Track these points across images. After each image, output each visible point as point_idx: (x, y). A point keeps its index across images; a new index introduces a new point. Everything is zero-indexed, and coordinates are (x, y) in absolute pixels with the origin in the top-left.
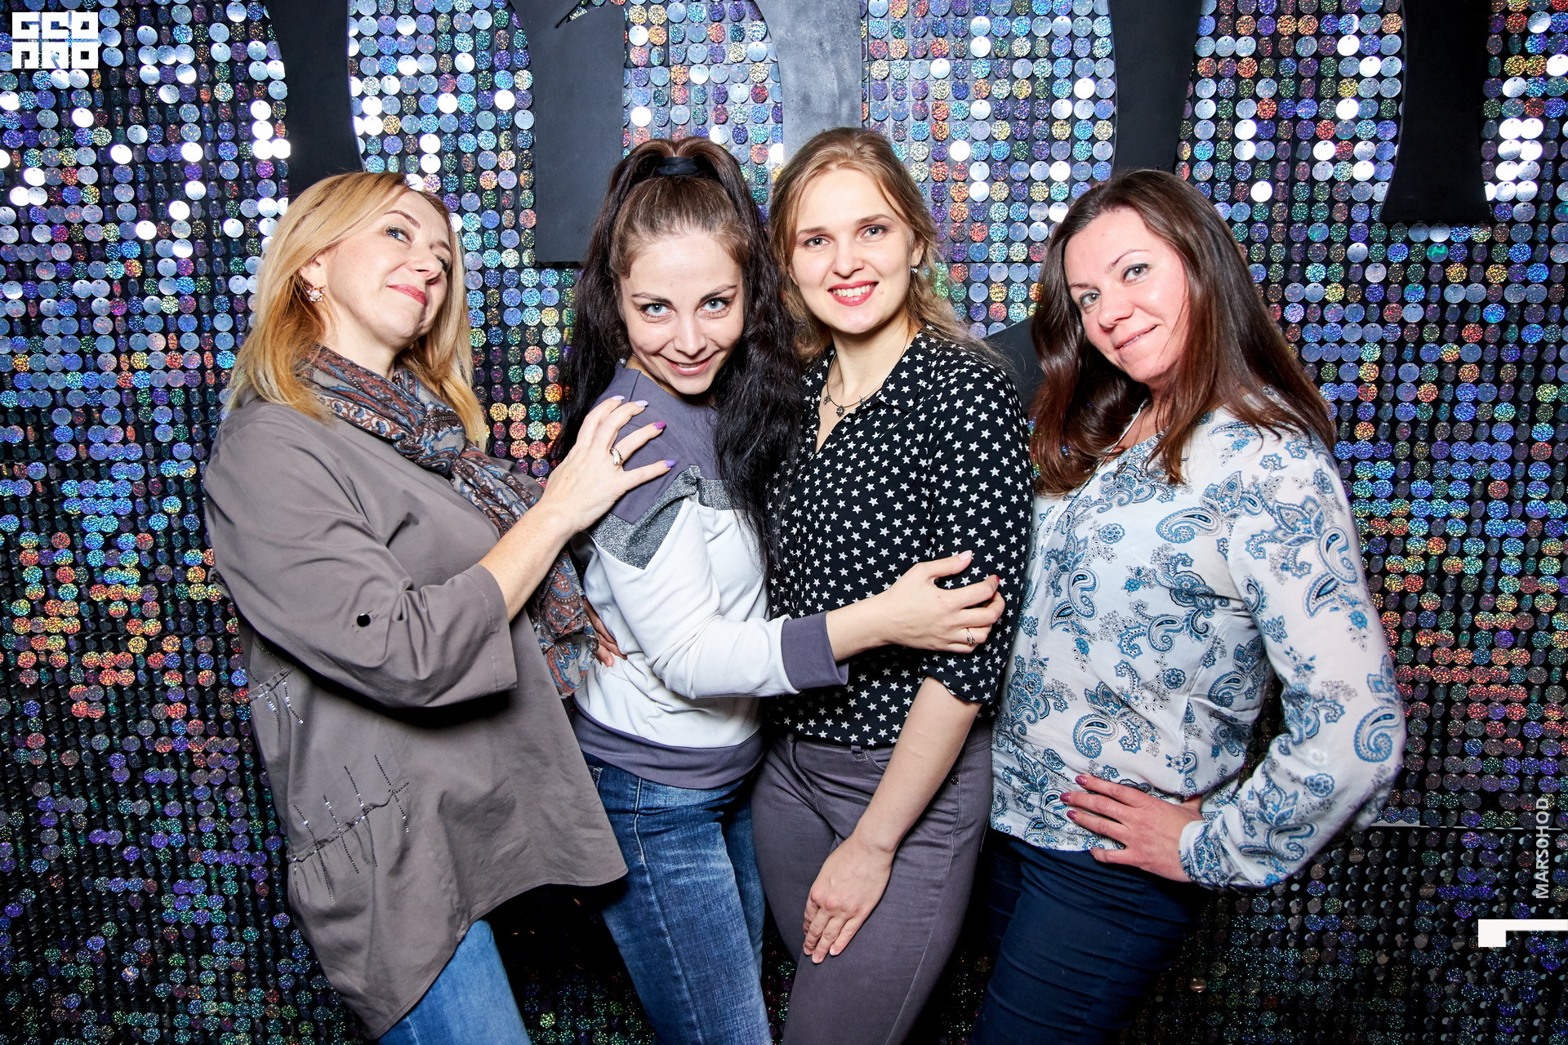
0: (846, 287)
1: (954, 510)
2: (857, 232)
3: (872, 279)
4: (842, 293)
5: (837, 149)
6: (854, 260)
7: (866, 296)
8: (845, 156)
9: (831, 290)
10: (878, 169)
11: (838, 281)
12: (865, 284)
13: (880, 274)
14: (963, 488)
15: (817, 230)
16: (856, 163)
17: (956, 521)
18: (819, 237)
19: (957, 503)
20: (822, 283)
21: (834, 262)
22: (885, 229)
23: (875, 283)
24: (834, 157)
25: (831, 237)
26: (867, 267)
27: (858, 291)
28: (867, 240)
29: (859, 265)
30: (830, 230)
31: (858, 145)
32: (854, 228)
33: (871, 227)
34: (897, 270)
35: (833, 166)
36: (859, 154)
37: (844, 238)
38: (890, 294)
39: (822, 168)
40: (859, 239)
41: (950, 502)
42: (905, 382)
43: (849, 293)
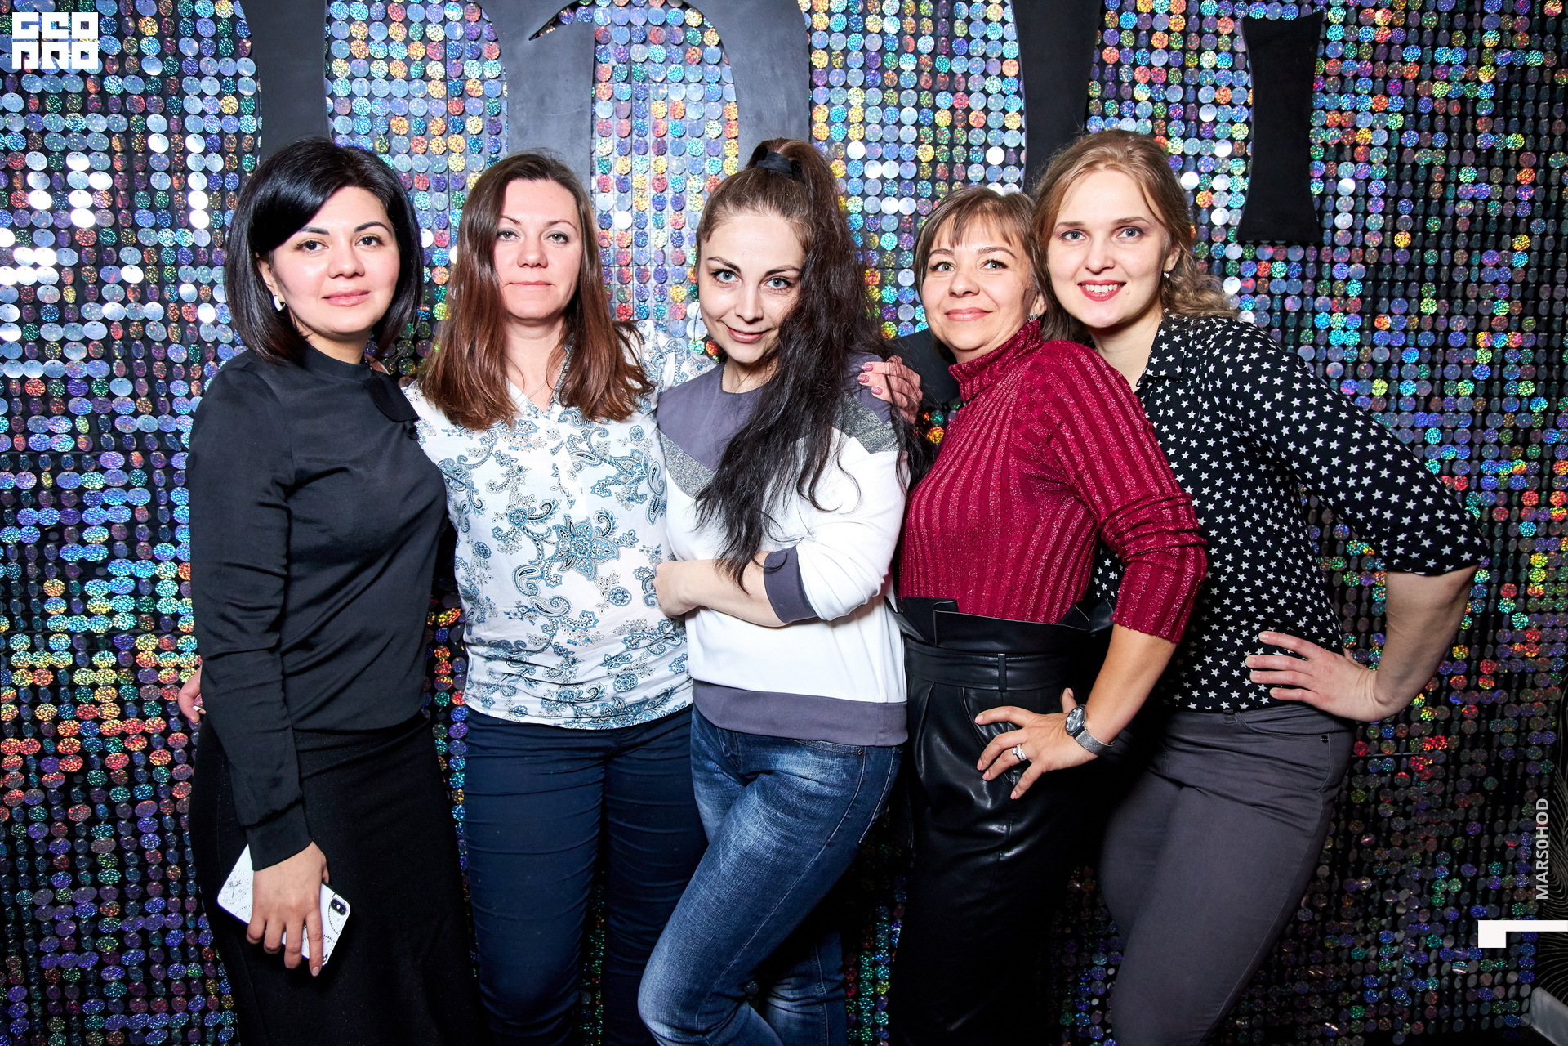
0: (1095, 283)
1: (1288, 438)
2: (1113, 232)
3: (1120, 279)
4: (1090, 288)
5: (1108, 150)
6: (1106, 258)
7: (1112, 294)
8: (1113, 157)
9: (1080, 284)
10: (1145, 173)
11: (1088, 276)
12: (1113, 283)
13: (1129, 275)
14: (1280, 415)
15: (1076, 224)
16: (1124, 166)
17: (1298, 445)
18: (1077, 231)
19: (1285, 431)
20: (1073, 277)
21: (1086, 258)
22: (1142, 232)
23: (1123, 284)
24: (1104, 157)
25: (1088, 234)
26: (1117, 267)
27: (1105, 289)
28: (1122, 241)
29: (1109, 264)
30: (1088, 226)
31: (1130, 148)
32: (1111, 227)
33: (1128, 228)
34: (1146, 274)
35: (1101, 166)
36: (1128, 157)
37: (1099, 236)
38: (1136, 293)
39: (1091, 166)
40: (1114, 238)
41: (1279, 435)
42: (1167, 353)
43: (1097, 289)
